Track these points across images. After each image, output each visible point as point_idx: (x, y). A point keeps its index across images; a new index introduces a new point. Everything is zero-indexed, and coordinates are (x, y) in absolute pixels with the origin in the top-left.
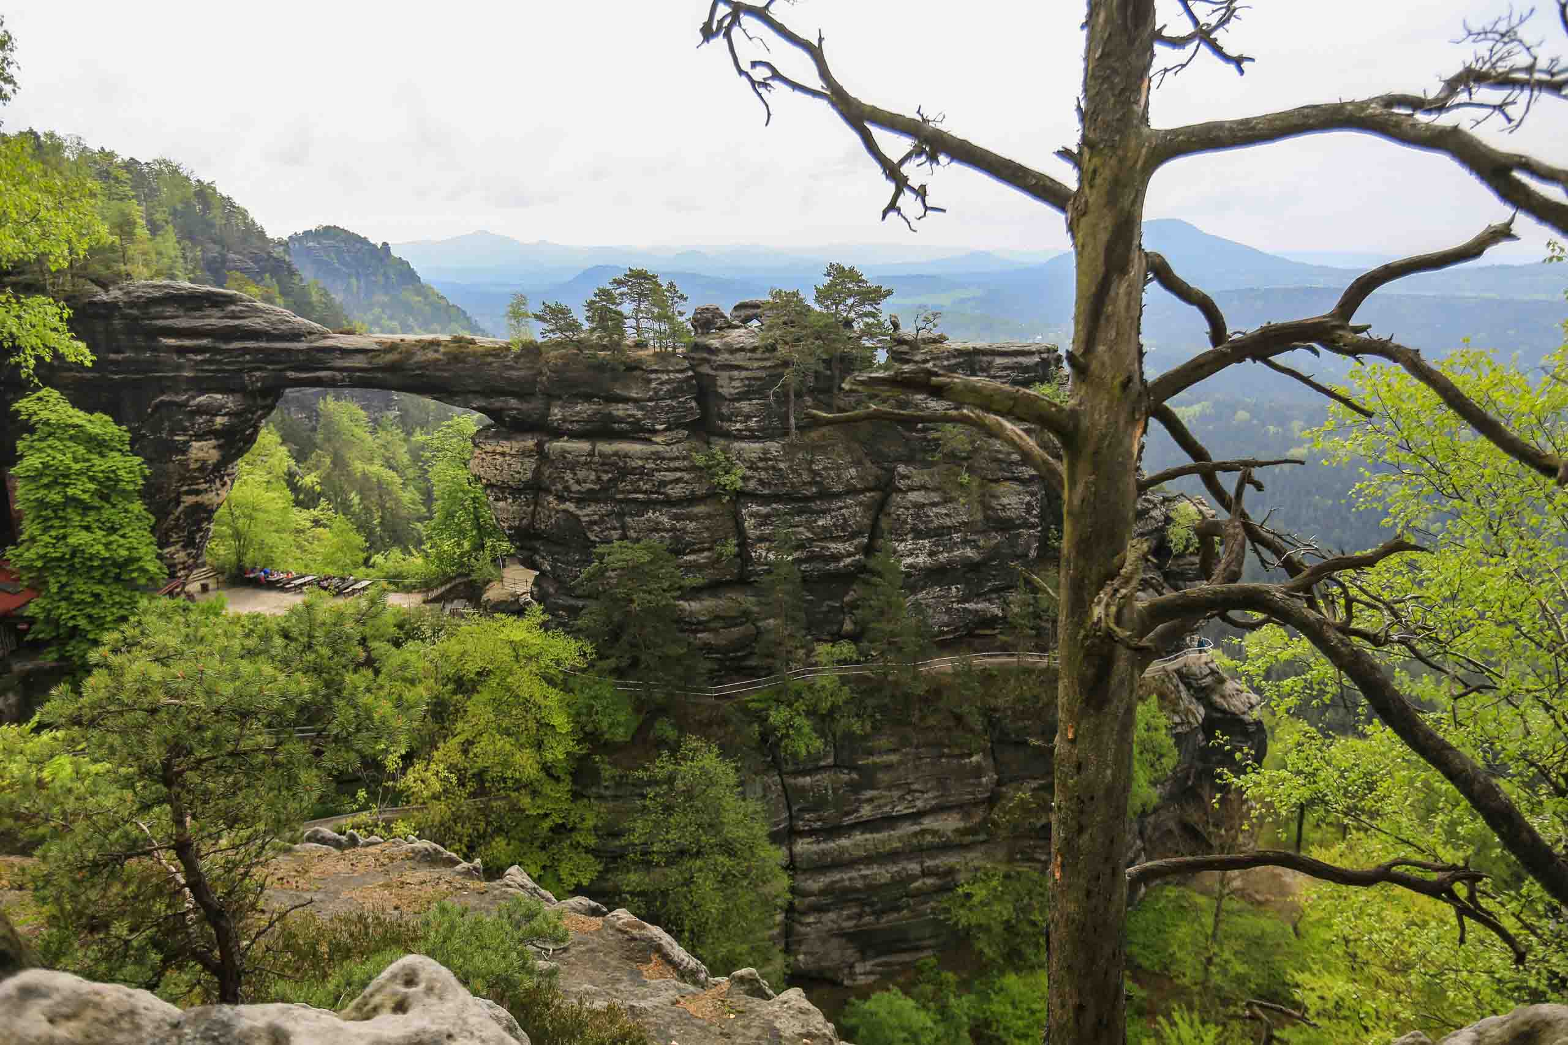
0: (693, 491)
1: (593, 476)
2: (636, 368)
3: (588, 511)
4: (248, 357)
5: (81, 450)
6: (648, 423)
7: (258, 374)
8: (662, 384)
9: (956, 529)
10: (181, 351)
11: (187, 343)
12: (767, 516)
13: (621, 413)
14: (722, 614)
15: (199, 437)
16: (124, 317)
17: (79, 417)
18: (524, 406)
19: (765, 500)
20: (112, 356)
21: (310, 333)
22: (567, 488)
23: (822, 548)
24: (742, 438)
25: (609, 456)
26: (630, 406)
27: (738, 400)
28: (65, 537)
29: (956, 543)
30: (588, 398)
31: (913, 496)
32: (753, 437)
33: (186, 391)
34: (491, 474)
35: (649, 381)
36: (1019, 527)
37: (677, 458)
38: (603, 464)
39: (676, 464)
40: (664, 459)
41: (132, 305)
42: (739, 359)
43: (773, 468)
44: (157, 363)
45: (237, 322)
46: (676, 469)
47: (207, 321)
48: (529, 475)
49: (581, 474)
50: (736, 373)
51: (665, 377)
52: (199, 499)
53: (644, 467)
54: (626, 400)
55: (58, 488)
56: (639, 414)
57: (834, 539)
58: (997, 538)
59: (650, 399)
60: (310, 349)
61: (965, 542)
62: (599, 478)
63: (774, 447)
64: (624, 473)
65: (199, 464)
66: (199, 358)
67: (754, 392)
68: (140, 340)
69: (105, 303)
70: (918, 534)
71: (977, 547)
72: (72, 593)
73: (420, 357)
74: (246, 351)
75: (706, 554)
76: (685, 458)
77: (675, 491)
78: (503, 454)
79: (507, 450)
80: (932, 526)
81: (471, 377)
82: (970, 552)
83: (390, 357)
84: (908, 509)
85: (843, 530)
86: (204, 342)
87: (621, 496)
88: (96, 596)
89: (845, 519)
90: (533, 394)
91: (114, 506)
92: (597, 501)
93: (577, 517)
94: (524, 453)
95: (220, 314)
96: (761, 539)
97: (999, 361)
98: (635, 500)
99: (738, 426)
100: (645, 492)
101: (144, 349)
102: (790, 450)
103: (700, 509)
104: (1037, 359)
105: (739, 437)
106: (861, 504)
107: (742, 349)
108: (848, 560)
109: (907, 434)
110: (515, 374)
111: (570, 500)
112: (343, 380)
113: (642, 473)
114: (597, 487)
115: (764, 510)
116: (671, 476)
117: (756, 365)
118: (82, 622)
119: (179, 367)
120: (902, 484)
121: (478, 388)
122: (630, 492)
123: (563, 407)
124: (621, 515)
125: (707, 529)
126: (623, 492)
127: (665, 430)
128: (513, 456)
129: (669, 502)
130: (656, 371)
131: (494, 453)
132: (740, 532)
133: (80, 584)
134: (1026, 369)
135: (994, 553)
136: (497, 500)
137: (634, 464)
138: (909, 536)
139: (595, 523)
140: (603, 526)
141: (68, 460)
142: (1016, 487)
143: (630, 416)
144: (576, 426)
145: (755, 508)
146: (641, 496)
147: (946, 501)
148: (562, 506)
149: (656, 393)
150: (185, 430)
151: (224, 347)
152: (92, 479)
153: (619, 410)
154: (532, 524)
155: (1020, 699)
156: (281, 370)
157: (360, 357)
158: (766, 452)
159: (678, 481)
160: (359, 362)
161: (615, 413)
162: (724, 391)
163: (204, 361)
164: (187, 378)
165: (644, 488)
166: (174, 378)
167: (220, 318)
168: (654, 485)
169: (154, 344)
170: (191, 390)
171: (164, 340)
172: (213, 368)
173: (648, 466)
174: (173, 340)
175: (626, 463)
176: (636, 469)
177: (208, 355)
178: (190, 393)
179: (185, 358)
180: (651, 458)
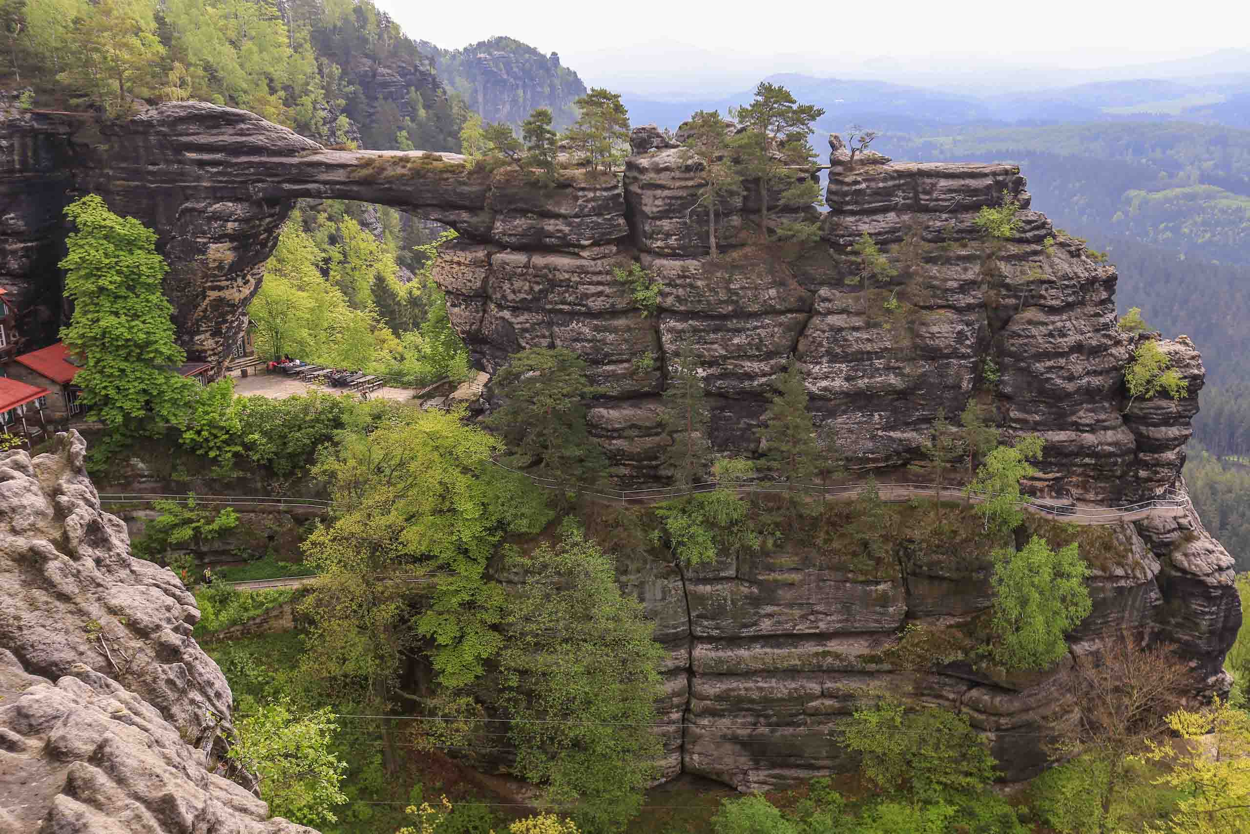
0: (613, 305)
1: (526, 288)
2: (570, 186)
3: (521, 319)
4: (252, 170)
5: (111, 247)
6: (573, 238)
7: (260, 185)
8: (588, 201)
9: (878, 355)
10: (201, 164)
11: (206, 157)
12: (683, 331)
13: (551, 228)
14: (640, 423)
15: (217, 239)
16: (158, 133)
17: (112, 219)
18: (474, 220)
19: (685, 316)
20: (151, 168)
21: (304, 149)
22: (504, 297)
23: (736, 366)
24: (666, 256)
25: (541, 269)
26: (560, 221)
27: (660, 219)
28: (98, 320)
29: (878, 369)
30: (523, 212)
31: (832, 320)
32: (674, 256)
33: (205, 198)
34: (448, 281)
35: (576, 198)
36: (948, 356)
37: (600, 273)
38: (535, 276)
39: (599, 278)
40: (587, 273)
41: (162, 123)
42: (663, 178)
43: (691, 286)
44: (182, 174)
45: (244, 139)
46: (599, 283)
47: (221, 138)
48: (479, 284)
49: (517, 284)
50: (659, 192)
51: (591, 195)
52: (221, 294)
53: (569, 280)
54: (557, 216)
55: (93, 279)
56: (567, 229)
57: (750, 358)
58: (925, 367)
59: (576, 216)
60: (301, 163)
61: (888, 369)
63: (693, 265)
64: (553, 284)
65: (217, 264)
66: (215, 170)
67: (674, 211)
68: (169, 154)
69: (143, 121)
70: (834, 358)
71: (903, 375)
72: (104, 367)
73: (390, 172)
74: (251, 164)
75: (626, 365)
76: (607, 273)
77: (596, 304)
78: (459, 263)
79: (462, 260)
80: (849, 350)
81: (428, 191)
82: (893, 379)
83: (365, 172)
84: (824, 332)
85: (758, 349)
86: (218, 156)
87: (549, 307)
88: (123, 371)
89: (761, 341)
90: (482, 208)
91: (138, 296)
92: (529, 310)
93: (511, 324)
94: (476, 263)
95: (231, 131)
96: (677, 354)
97: (943, 183)
98: (561, 311)
99: (659, 243)
100: (570, 304)
101: (173, 162)
102: (709, 270)
103: (621, 322)
104: (989, 181)
105: (660, 254)
106: (780, 325)
107: (667, 169)
108: (764, 380)
109: (836, 256)
110: (466, 189)
111: (507, 308)
112: (325, 192)
113: (568, 286)
114: (529, 297)
115: (679, 326)
116: (593, 289)
117: (678, 184)
118: (112, 392)
119: (199, 178)
120: (821, 307)
121: (434, 202)
122: (556, 303)
123: (503, 221)
124: (550, 324)
125: (626, 341)
126: (551, 303)
127: (592, 245)
128: (466, 265)
129: (591, 314)
130: (583, 189)
131: (452, 262)
132: (660, 347)
133: (109, 359)
134: (975, 192)
135: (921, 382)
136: (454, 305)
137: (562, 278)
138: (825, 360)
139: (525, 330)
140: (534, 334)
141: (100, 255)
142: (951, 315)
143: (559, 231)
144: (514, 239)
145: (672, 323)
147: (868, 326)
148: (501, 314)
149: (582, 210)
150: (204, 233)
151: (234, 160)
152: (119, 272)
153: (550, 225)
154: (479, 330)
155: (936, 533)
156: (279, 182)
157: (341, 171)
158: (684, 269)
159: (600, 294)
160: (339, 175)
161: (547, 228)
162: (647, 209)
163: (218, 173)
164: (206, 188)
165: (569, 300)
166: (195, 188)
167: (231, 135)
168: (577, 298)
169: (180, 157)
170: (208, 198)
171: (188, 154)
172: (225, 179)
173: (573, 279)
174: (195, 155)
175: (555, 276)
176: (563, 281)
177: (221, 167)
178: (208, 201)
179: (204, 170)
180: (577, 272)
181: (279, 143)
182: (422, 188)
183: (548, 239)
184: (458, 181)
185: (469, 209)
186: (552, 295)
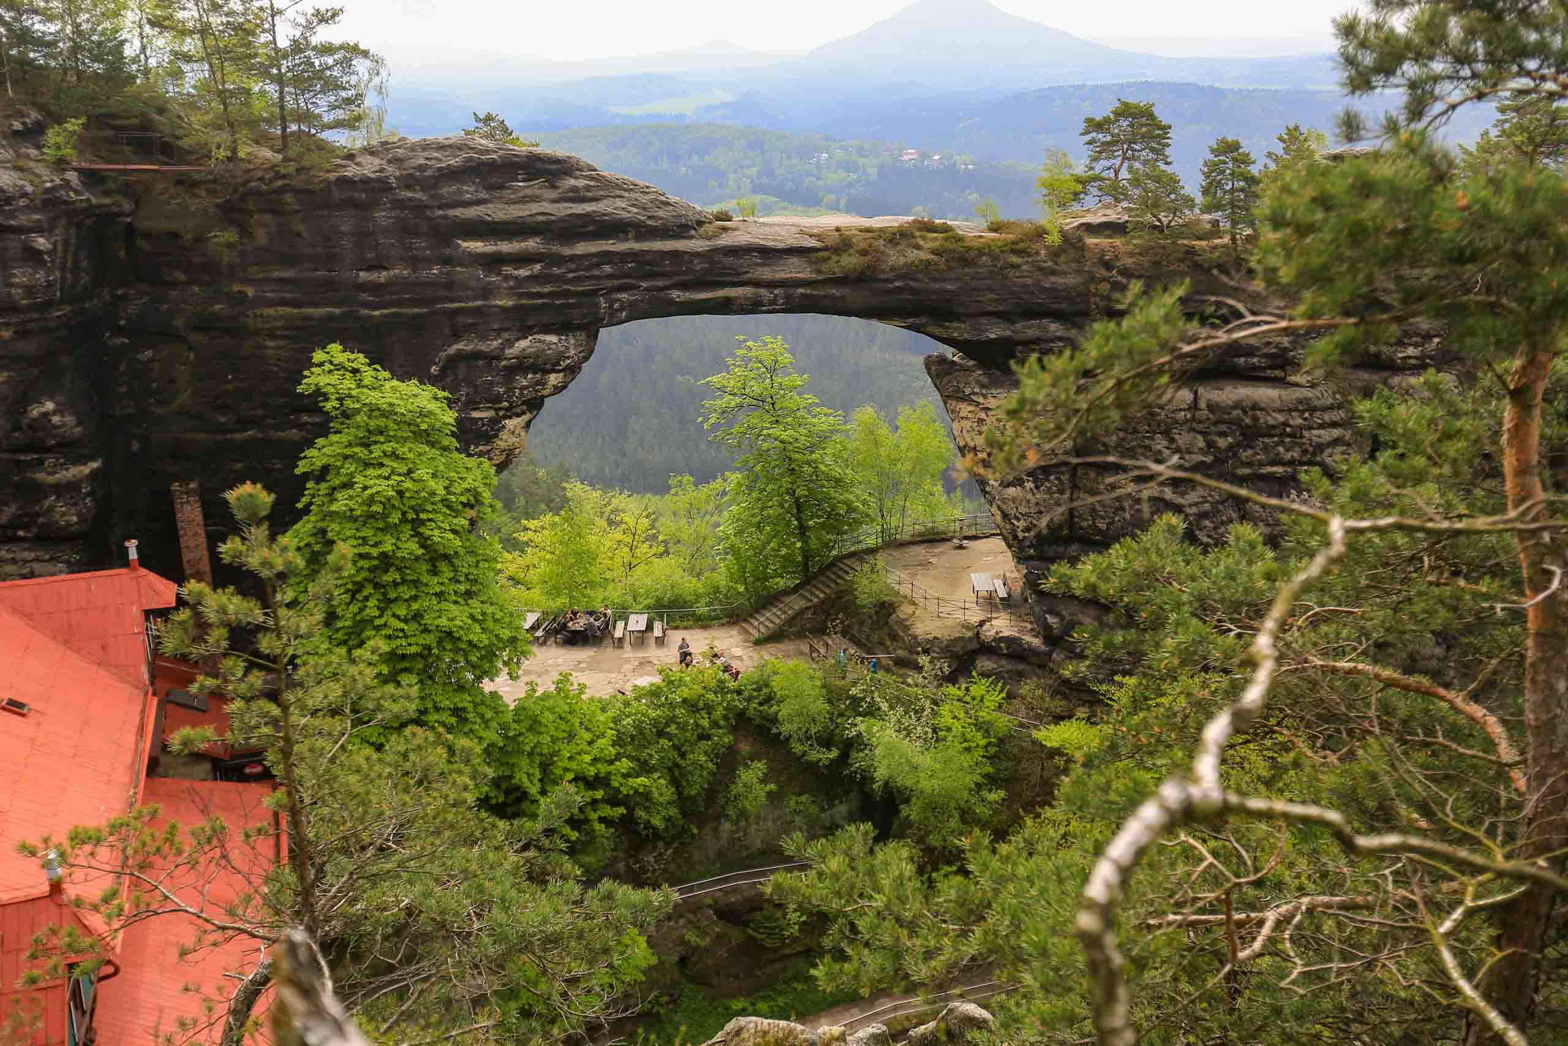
3: (1193, 496)
4: (607, 269)
7: (624, 296)
10: (494, 262)
11: (504, 247)
15: (509, 411)
16: (399, 204)
20: (367, 276)
25: (1228, 410)
33: (498, 332)
38: (1216, 422)
41: (409, 182)
44: (449, 285)
45: (588, 208)
46: (1334, 425)
47: (535, 208)
53: (1286, 424)
60: (716, 250)
62: (1211, 444)
65: (503, 456)
66: (523, 273)
68: (421, 245)
69: (365, 181)
74: (606, 257)
81: (990, 289)
83: (850, 261)
86: (532, 244)
87: (1247, 471)
95: (553, 194)
101: (429, 262)
110: (1055, 281)
112: (773, 302)
119: (486, 292)
137: (1271, 422)
139: (1203, 515)
146: (1279, 470)
151: (567, 251)
156: (661, 289)
157: (794, 260)
160: (796, 270)
163: (532, 278)
164: (504, 310)
165: (1288, 456)
166: (478, 311)
167: (554, 201)
168: (1305, 452)
169: (447, 251)
170: (507, 330)
171: (465, 244)
172: (547, 289)
173: (1291, 422)
174: (480, 244)
175: (1255, 419)
176: (1273, 427)
177: (538, 267)
178: (506, 335)
179: (499, 274)
180: (1296, 410)
181: (661, 213)
182: (975, 284)
183: (1242, 360)
184: (1041, 269)
185: (1058, 316)
186: (1250, 452)
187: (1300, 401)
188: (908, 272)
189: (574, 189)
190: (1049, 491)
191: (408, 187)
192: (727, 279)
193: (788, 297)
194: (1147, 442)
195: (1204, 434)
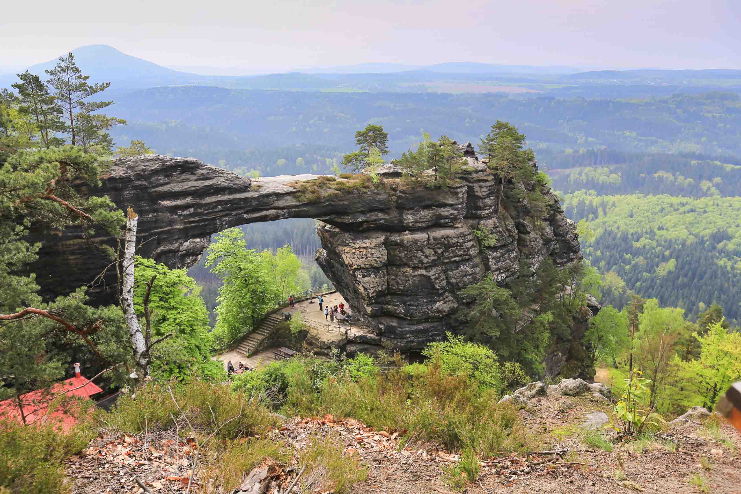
1: (433, 252)
4: (220, 208)
7: (226, 219)
10: (174, 209)
11: (180, 202)
12: (499, 257)
13: (446, 213)
18: (387, 217)
19: (495, 249)
22: (421, 262)
25: (440, 239)
26: (448, 208)
27: (486, 198)
33: (177, 240)
37: (468, 235)
38: (436, 244)
42: (481, 176)
43: (498, 231)
44: (156, 221)
45: (207, 182)
47: (188, 184)
48: (386, 258)
49: (427, 252)
50: (482, 184)
59: (460, 204)
62: (436, 252)
64: (447, 247)
66: (186, 213)
67: (492, 193)
74: (219, 203)
77: (472, 252)
78: (365, 248)
79: (369, 245)
86: (189, 200)
87: (447, 260)
90: (389, 209)
92: (435, 266)
93: (429, 277)
94: (378, 246)
96: (497, 270)
98: (455, 261)
99: (486, 212)
100: (461, 256)
101: (147, 212)
102: (500, 221)
103: (477, 260)
105: (487, 218)
107: (479, 171)
112: (284, 215)
113: (457, 246)
114: (435, 258)
115: (497, 254)
116: (469, 244)
117: (489, 178)
119: (171, 223)
122: (452, 257)
124: (445, 271)
125: (481, 270)
126: (448, 258)
128: (372, 248)
129: (470, 259)
130: (459, 188)
131: (360, 248)
136: (364, 276)
137: (454, 242)
139: (437, 278)
140: (440, 280)
143: (451, 214)
144: (424, 225)
145: (493, 254)
146: (457, 259)
148: (417, 273)
151: (203, 202)
153: (445, 211)
154: (391, 287)
157: (288, 197)
158: (494, 224)
159: (472, 246)
160: (289, 201)
161: (442, 213)
162: (479, 194)
163: (190, 215)
164: (179, 230)
165: (459, 253)
166: (168, 232)
167: (196, 180)
168: (465, 251)
169: (156, 206)
170: (180, 238)
171: (162, 203)
172: (196, 219)
173: (459, 241)
174: (168, 202)
175: (448, 241)
176: (454, 244)
177: (192, 210)
178: (180, 241)
179: (176, 214)
180: (460, 237)
181: (237, 182)
182: (354, 201)
183: (443, 221)
184: (374, 193)
185: (381, 210)
186: (447, 254)
187: (461, 233)
188: (330, 198)
189: (203, 175)
190: (380, 277)
191: (138, 180)
192: (264, 207)
193: (289, 213)
194: (415, 254)
195: (433, 249)
